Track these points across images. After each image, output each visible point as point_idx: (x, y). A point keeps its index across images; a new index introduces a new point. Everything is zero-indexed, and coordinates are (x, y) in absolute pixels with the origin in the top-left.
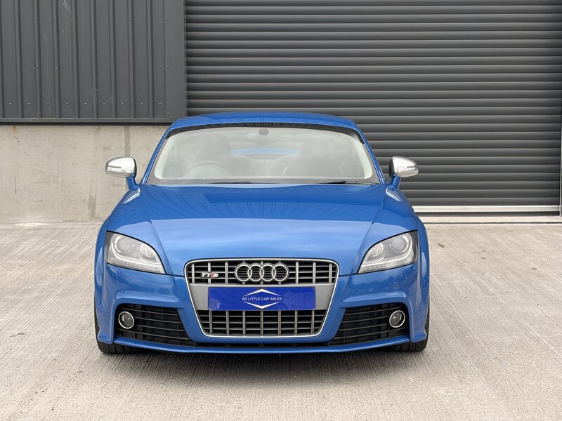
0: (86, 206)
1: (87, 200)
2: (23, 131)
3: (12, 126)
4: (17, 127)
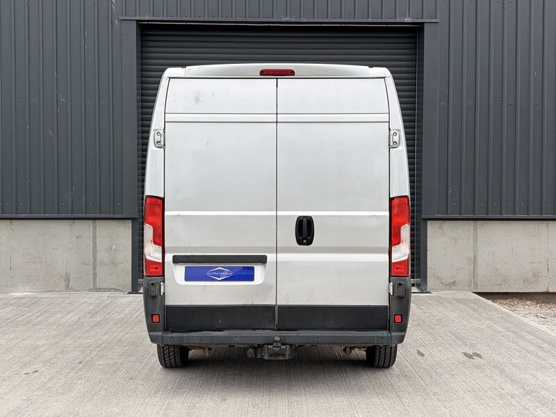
0: (63, 280)
1: (64, 276)
2: (17, 224)
3: (9, 221)
4: (13, 221)
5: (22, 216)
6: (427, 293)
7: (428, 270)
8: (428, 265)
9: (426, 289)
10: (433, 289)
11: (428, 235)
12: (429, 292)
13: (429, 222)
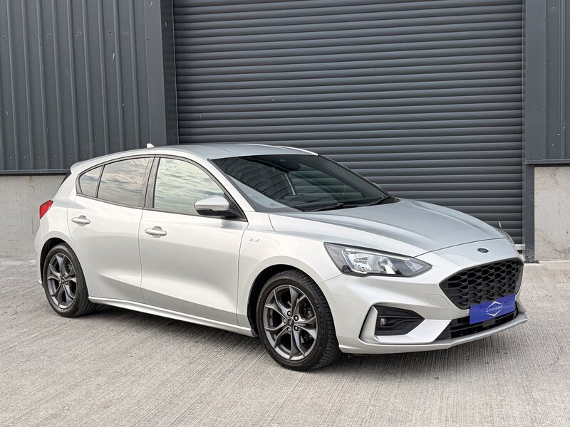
3: (29, 177)
4: (33, 177)
5: (41, 171)
6: (534, 262)
7: (536, 232)
8: (536, 226)
9: (533, 258)
10: (543, 258)
11: (535, 187)
12: (537, 262)
13: (537, 170)
